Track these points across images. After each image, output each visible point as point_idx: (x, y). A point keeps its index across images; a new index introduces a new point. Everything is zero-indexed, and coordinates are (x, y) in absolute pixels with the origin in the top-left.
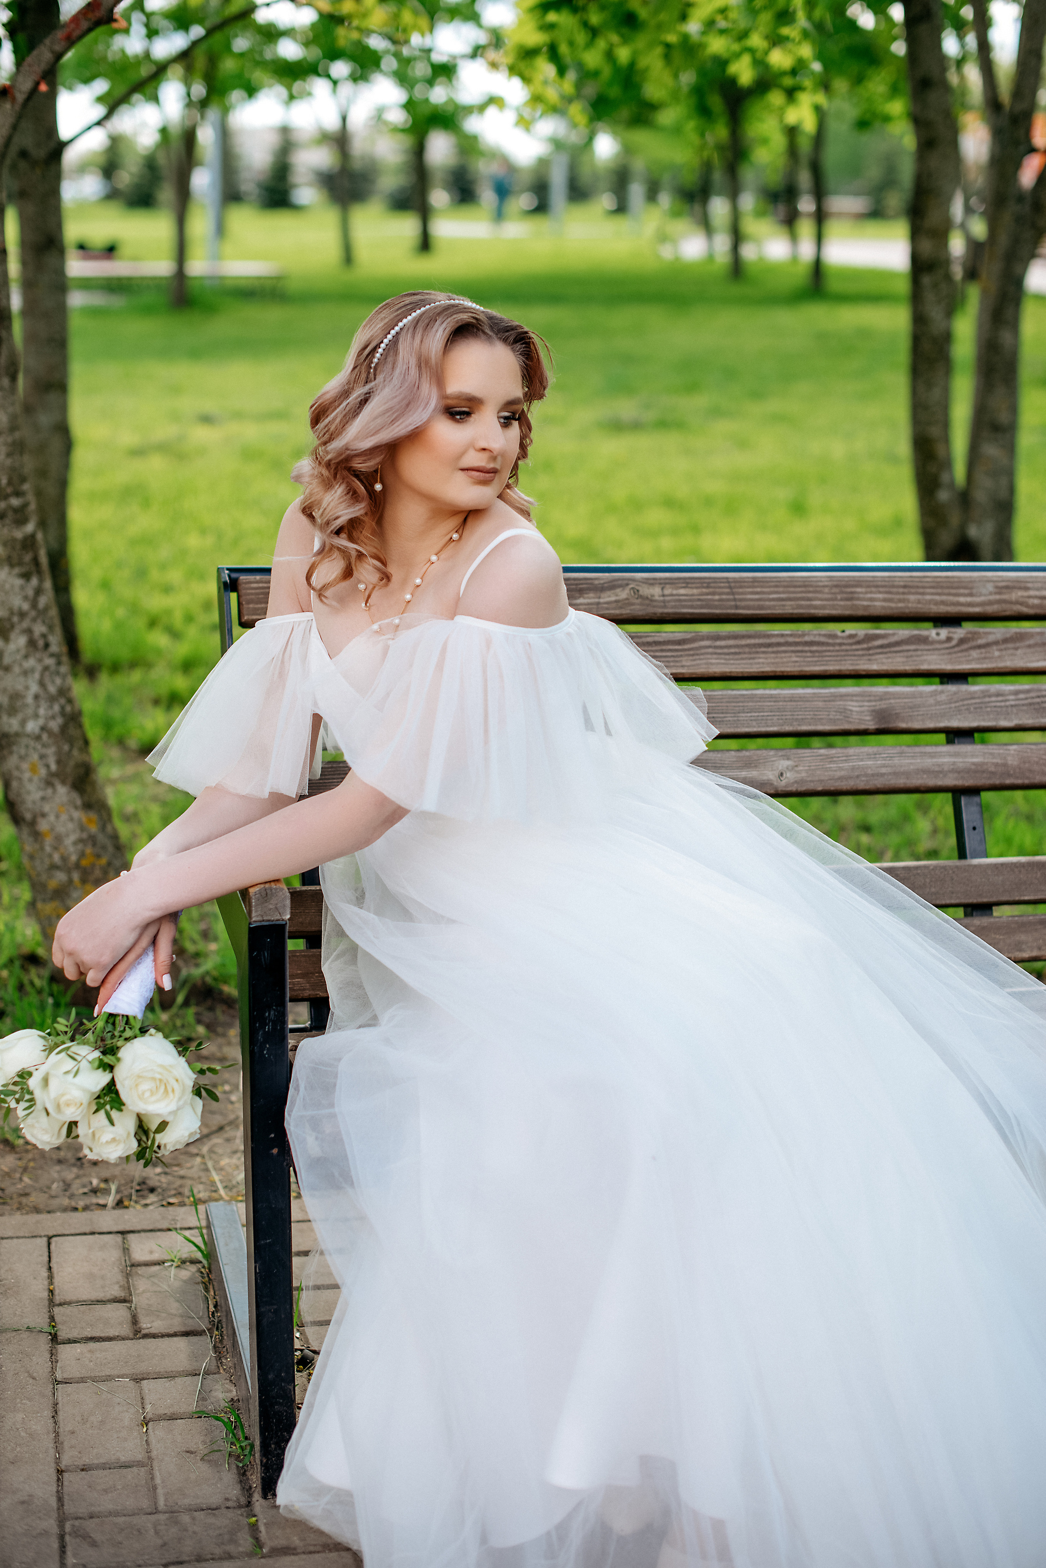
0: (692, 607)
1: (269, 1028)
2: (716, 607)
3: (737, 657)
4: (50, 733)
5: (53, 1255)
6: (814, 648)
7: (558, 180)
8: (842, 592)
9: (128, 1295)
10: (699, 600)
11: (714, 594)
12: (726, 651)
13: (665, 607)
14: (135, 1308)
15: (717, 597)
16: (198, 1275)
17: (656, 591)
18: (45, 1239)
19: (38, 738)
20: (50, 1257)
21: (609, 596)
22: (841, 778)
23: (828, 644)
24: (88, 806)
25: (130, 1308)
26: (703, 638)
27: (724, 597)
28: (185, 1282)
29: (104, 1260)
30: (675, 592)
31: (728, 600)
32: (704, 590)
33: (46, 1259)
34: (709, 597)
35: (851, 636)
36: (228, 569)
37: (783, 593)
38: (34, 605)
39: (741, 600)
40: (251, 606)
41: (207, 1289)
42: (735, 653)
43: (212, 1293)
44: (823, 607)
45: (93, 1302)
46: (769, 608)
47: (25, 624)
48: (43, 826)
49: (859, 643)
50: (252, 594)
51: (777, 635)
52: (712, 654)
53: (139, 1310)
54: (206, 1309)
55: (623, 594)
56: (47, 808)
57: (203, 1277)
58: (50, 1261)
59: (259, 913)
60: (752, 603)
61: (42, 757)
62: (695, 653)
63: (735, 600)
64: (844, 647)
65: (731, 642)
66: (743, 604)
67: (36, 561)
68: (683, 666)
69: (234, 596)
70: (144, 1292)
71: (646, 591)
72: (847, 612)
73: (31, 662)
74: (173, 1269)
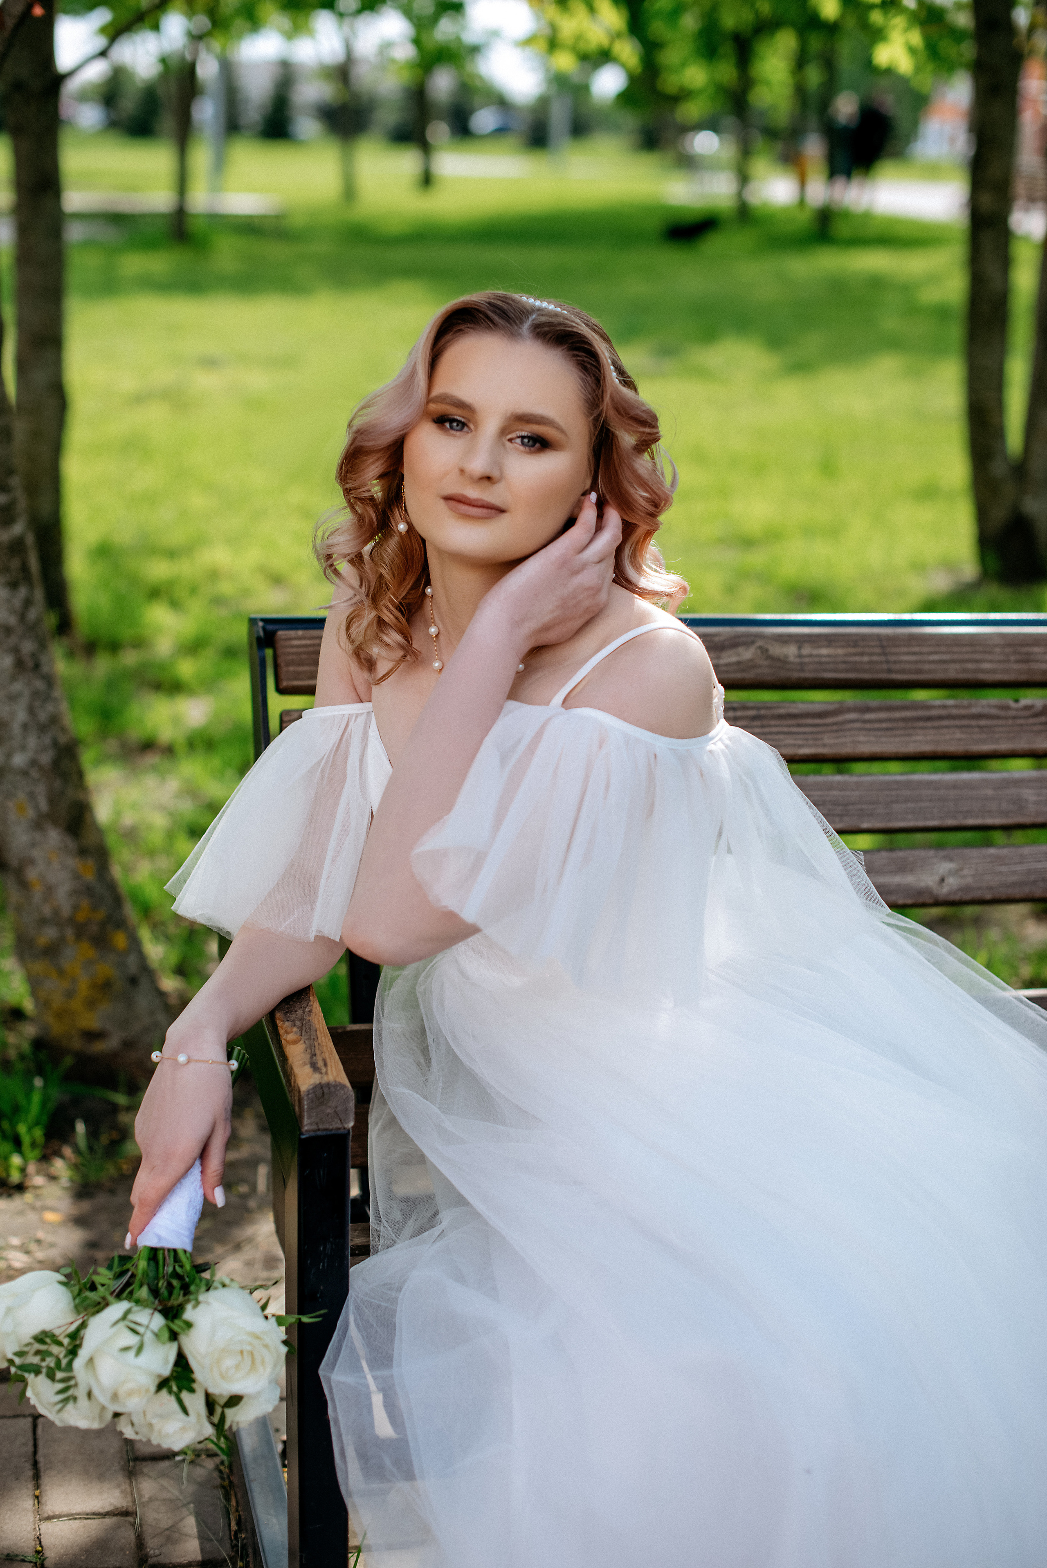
0: (835, 671)
1: (323, 1266)
2: (866, 671)
3: (889, 733)
4: (41, 768)
5: (41, 1444)
6: (983, 722)
7: (559, 117)
8: (1015, 653)
9: (131, 1504)
10: (845, 662)
11: (862, 654)
12: (876, 725)
13: (802, 670)
14: (141, 1525)
15: (866, 659)
16: (216, 1475)
17: (791, 651)
18: (30, 1420)
19: (25, 773)
20: (35, 1446)
21: (730, 656)
22: (1014, 884)
23: (998, 717)
24: (83, 852)
25: (133, 1525)
26: (849, 710)
27: (875, 658)
28: (200, 1484)
29: (102, 1452)
30: (815, 652)
31: (881, 662)
32: (851, 650)
33: (30, 1449)
34: (857, 659)
35: (1027, 708)
36: (263, 620)
37: (945, 653)
38: (22, 617)
39: (895, 662)
40: (291, 669)
41: (227, 1498)
42: (888, 729)
43: (233, 1502)
44: (994, 671)
45: (88, 1514)
46: (929, 671)
47: (13, 640)
48: (32, 874)
49: (1036, 715)
50: (293, 654)
51: (939, 707)
52: (860, 729)
53: (144, 1528)
54: (227, 1527)
55: (747, 654)
56: (36, 853)
57: (222, 1478)
58: (35, 1452)
59: (313, 1119)
60: (907, 666)
61: (32, 796)
62: (839, 728)
63: (888, 662)
64: (1019, 721)
65: (882, 715)
66: (898, 667)
67: (25, 568)
68: (825, 745)
69: (269, 652)
70: (151, 1500)
71: (777, 650)
72: (1023, 677)
73: (18, 686)
74: (186, 1467)
